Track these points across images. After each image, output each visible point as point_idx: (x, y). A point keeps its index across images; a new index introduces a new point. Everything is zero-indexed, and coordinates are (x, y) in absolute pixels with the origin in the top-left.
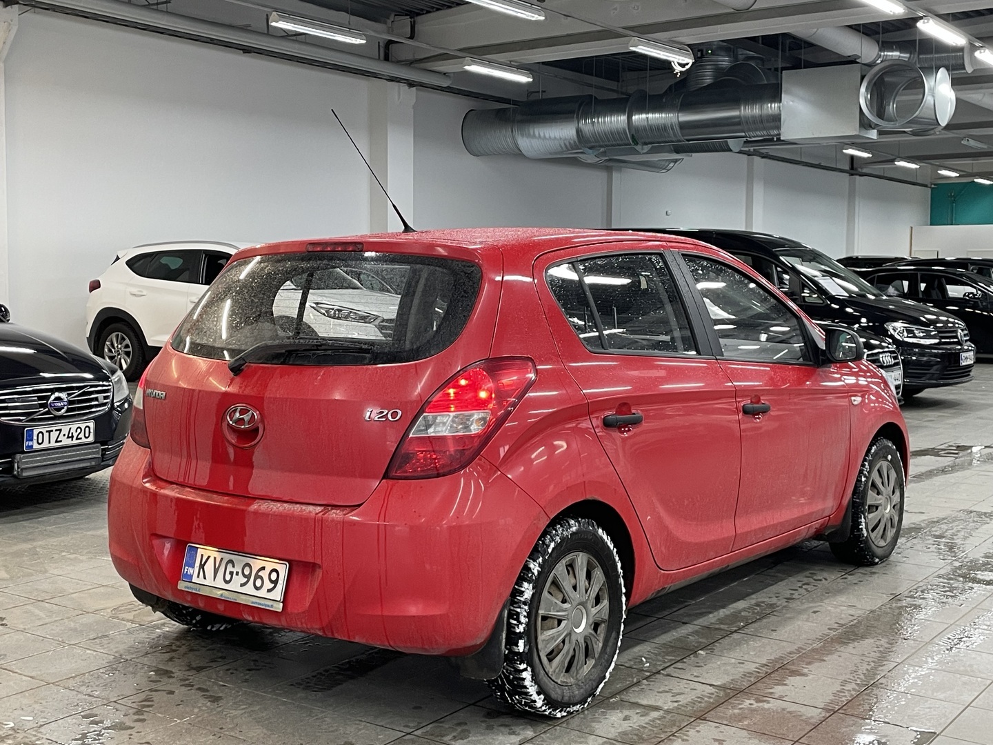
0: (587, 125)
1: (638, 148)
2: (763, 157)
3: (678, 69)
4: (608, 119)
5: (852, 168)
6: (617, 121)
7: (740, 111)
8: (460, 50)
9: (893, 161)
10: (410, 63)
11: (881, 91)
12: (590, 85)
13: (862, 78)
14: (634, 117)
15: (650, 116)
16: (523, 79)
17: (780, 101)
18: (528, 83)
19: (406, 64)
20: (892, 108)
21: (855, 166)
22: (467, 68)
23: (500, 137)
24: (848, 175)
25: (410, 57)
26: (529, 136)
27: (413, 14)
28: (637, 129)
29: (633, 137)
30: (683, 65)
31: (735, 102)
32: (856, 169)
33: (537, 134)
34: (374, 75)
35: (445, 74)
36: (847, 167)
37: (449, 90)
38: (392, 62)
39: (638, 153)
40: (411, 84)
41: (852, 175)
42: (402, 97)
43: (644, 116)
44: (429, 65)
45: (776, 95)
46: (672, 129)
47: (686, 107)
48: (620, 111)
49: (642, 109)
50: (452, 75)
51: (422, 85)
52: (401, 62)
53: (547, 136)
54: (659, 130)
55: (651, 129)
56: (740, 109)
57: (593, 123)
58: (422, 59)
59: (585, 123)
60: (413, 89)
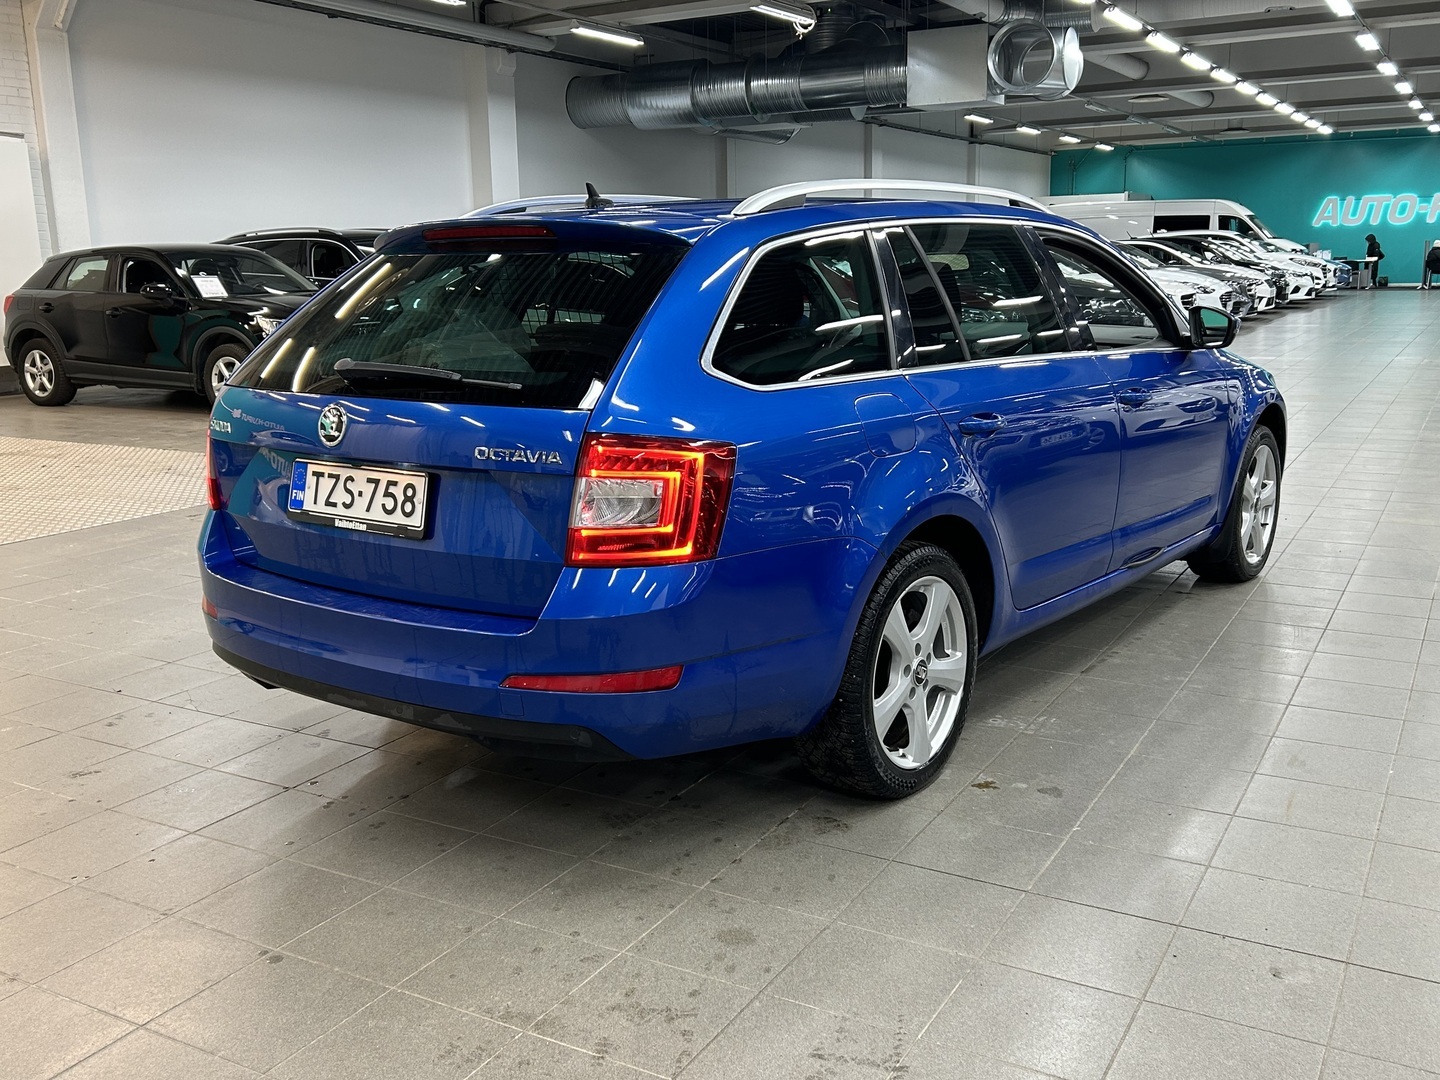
0: (702, 93)
1: (758, 117)
2: (881, 125)
3: (801, 31)
4: (725, 86)
5: (972, 134)
6: (733, 89)
7: (864, 76)
8: (563, 11)
9: (1015, 127)
10: (510, 26)
11: (1009, 54)
12: (704, 48)
13: (991, 39)
14: (752, 84)
15: (770, 82)
16: (633, 43)
17: (906, 65)
18: (640, 47)
19: (504, 27)
20: (1019, 72)
21: (974, 133)
22: (574, 31)
23: (610, 108)
24: (967, 142)
25: (508, 19)
26: (640, 106)
28: (756, 98)
29: (751, 105)
30: (805, 27)
31: (859, 66)
32: (976, 137)
33: (649, 104)
34: (471, 40)
35: (546, 37)
36: (966, 133)
37: (552, 55)
38: (491, 25)
39: (758, 123)
40: (511, 49)
41: (972, 143)
42: (505, 65)
43: (763, 82)
44: (531, 28)
45: (902, 60)
46: (793, 96)
47: (807, 72)
48: (737, 76)
49: (759, 76)
50: (554, 38)
51: (523, 50)
52: (499, 24)
53: (660, 105)
54: (779, 97)
55: (771, 97)
56: (864, 73)
57: (709, 90)
58: (521, 22)
59: (701, 90)
60: (513, 55)
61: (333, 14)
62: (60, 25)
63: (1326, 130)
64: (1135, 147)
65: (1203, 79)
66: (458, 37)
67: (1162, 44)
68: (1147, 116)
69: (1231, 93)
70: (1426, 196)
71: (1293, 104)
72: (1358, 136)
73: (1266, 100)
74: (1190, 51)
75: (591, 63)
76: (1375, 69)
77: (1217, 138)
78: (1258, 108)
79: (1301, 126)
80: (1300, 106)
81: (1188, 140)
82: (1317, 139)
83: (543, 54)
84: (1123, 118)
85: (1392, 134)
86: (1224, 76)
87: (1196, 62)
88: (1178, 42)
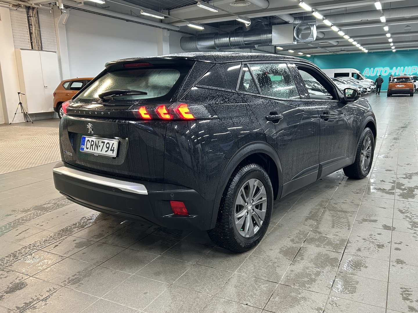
1: (232, 47)
3: (247, 25)
4: (223, 39)
5: (275, 52)
6: (226, 40)
7: (260, 37)
8: (184, 19)
9: (288, 50)
10: (168, 24)
11: (298, 32)
13: (294, 28)
15: (235, 38)
16: (201, 28)
17: (272, 34)
18: (203, 29)
22: (188, 25)
23: (193, 45)
25: (170, 22)
26: (199, 45)
27: (169, 9)
28: (232, 42)
29: (230, 44)
31: (259, 34)
34: (160, 27)
37: (178, 31)
38: (163, 23)
39: (232, 49)
40: (168, 30)
42: (167, 34)
43: (233, 38)
44: (174, 24)
45: (271, 32)
46: (242, 42)
47: (245, 36)
48: (227, 37)
50: (180, 27)
51: (172, 30)
52: (166, 23)
53: (203, 45)
54: (238, 42)
55: (236, 42)
58: (173, 22)
59: (217, 40)
60: (169, 31)
61: (127, 20)
62: (64, 24)
63: (366, 51)
64: (316, 55)
65: (342, 38)
66: (156, 27)
67: (335, 29)
68: (322, 47)
69: (347, 41)
70: (391, 68)
71: (360, 44)
72: (374, 53)
73: (355, 43)
74: (340, 31)
75: (187, 33)
76: (385, 35)
77: (337, 53)
78: (352, 45)
79: (361, 50)
80: (362, 45)
81: (331, 53)
82: (364, 53)
83: (176, 31)
84: (316, 48)
85: (382, 52)
86: (347, 37)
87: (341, 34)
88: (338, 28)
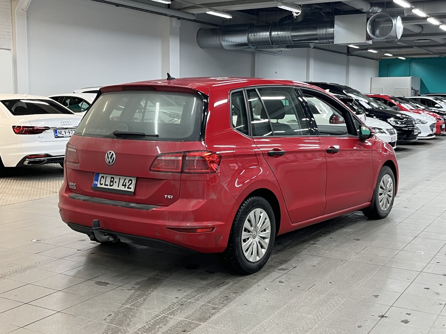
0: (252, 36)
1: (273, 46)
3: (295, 15)
4: (261, 34)
5: (348, 52)
6: (265, 35)
9: (367, 49)
10: (179, 10)
11: (374, 25)
13: (368, 19)
14: (272, 33)
15: (279, 33)
16: (228, 17)
17: (334, 28)
18: (230, 18)
20: (377, 32)
22: (207, 12)
23: (214, 41)
24: (346, 55)
25: (179, 8)
26: (224, 41)
28: (274, 39)
29: (271, 41)
30: (297, 13)
31: (315, 28)
32: (350, 53)
33: (226, 40)
34: (166, 15)
35: (193, 14)
36: (346, 52)
37: (194, 21)
38: (171, 9)
39: (273, 48)
40: (179, 18)
41: (348, 55)
42: (176, 24)
43: (276, 33)
44: (188, 11)
45: (333, 26)
46: (288, 38)
47: (294, 29)
48: (266, 30)
49: (275, 31)
50: (196, 15)
51: (184, 19)
52: (176, 9)
53: (233, 41)
54: (283, 38)
55: (279, 37)
56: (317, 31)
57: (255, 35)
58: (184, 8)
59: (251, 35)
60: (180, 20)
61: (117, 5)
62: (25, 10)
64: (414, 58)
66: (160, 14)
67: (433, 21)
68: (420, 47)
74: (442, 24)
75: (208, 23)
81: (436, 56)
83: (191, 20)
84: (412, 47)
88: (439, 21)
